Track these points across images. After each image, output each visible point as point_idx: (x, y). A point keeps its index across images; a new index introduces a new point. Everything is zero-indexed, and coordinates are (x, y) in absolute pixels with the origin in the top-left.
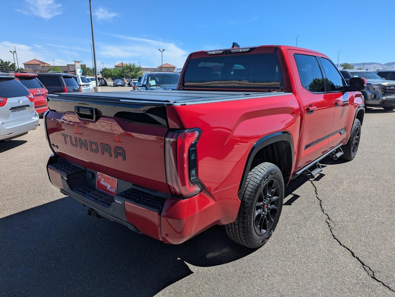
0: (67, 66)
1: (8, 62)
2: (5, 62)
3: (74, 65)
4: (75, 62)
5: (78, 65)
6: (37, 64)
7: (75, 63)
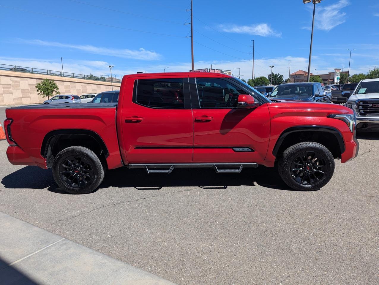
0: (328, 74)
1: (277, 74)
2: (275, 75)
3: (334, 73)
4: (335, 69)
5: (338, 72)
6: (301, 74)
7: (335, 71)
